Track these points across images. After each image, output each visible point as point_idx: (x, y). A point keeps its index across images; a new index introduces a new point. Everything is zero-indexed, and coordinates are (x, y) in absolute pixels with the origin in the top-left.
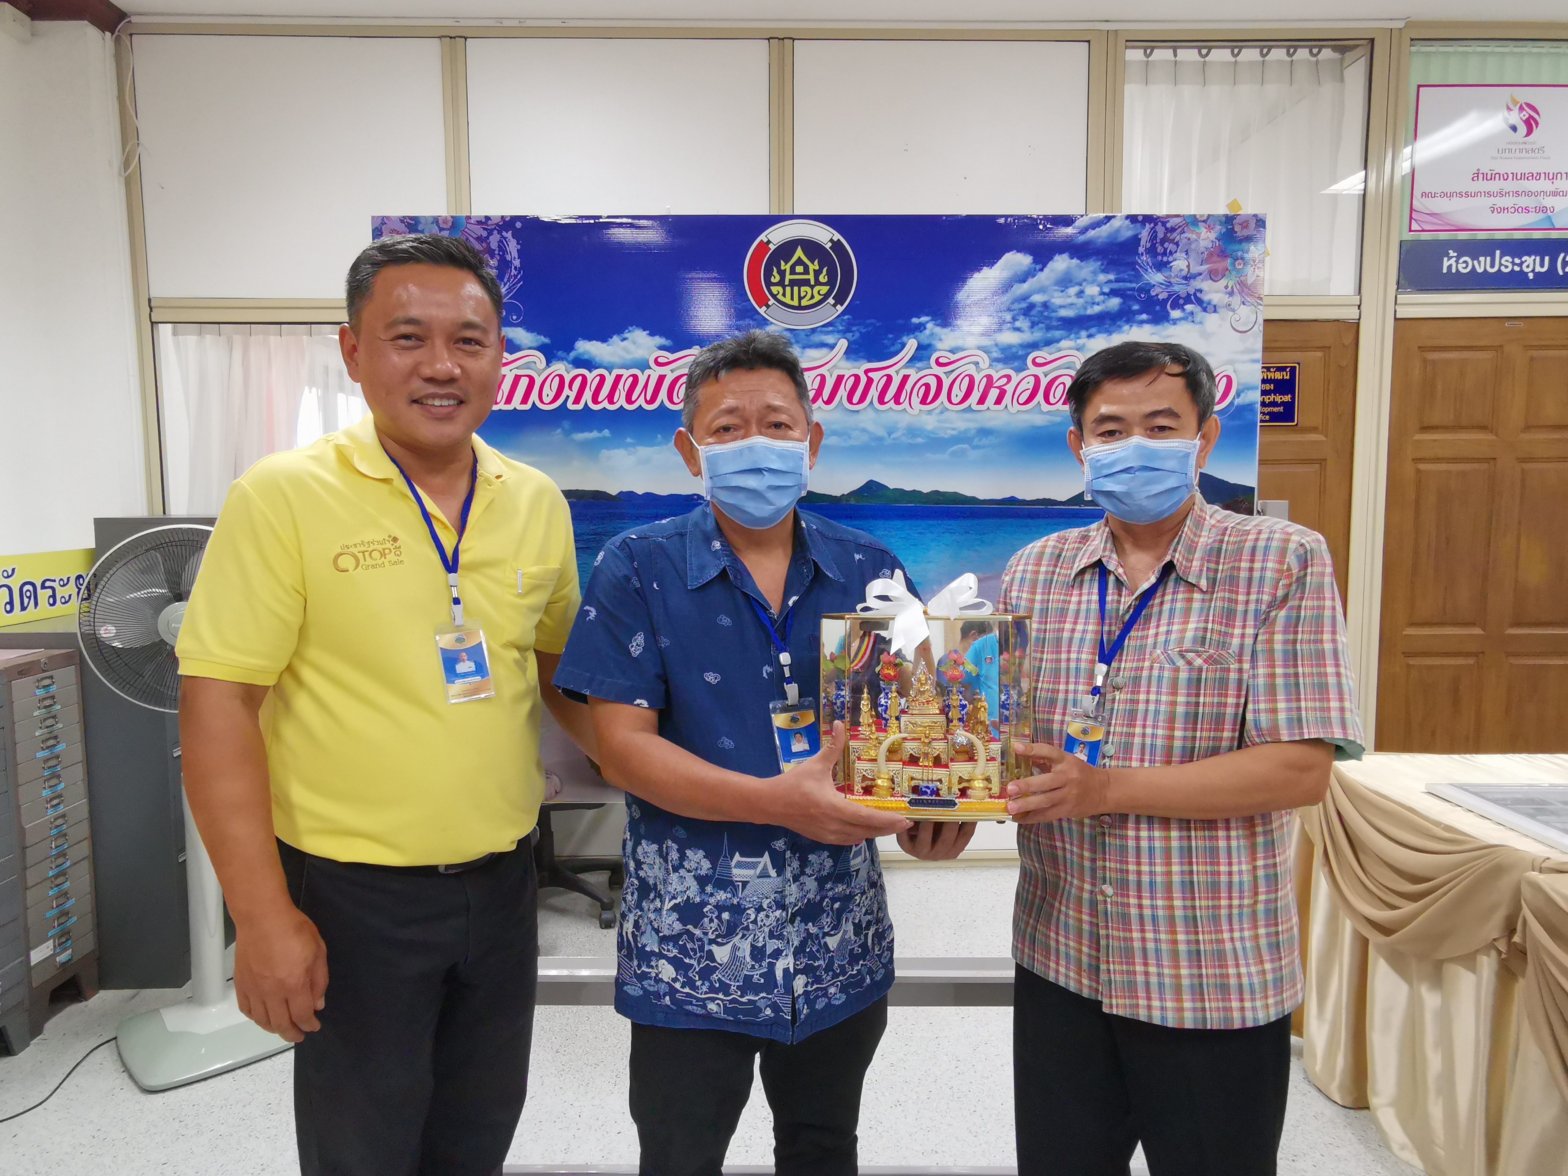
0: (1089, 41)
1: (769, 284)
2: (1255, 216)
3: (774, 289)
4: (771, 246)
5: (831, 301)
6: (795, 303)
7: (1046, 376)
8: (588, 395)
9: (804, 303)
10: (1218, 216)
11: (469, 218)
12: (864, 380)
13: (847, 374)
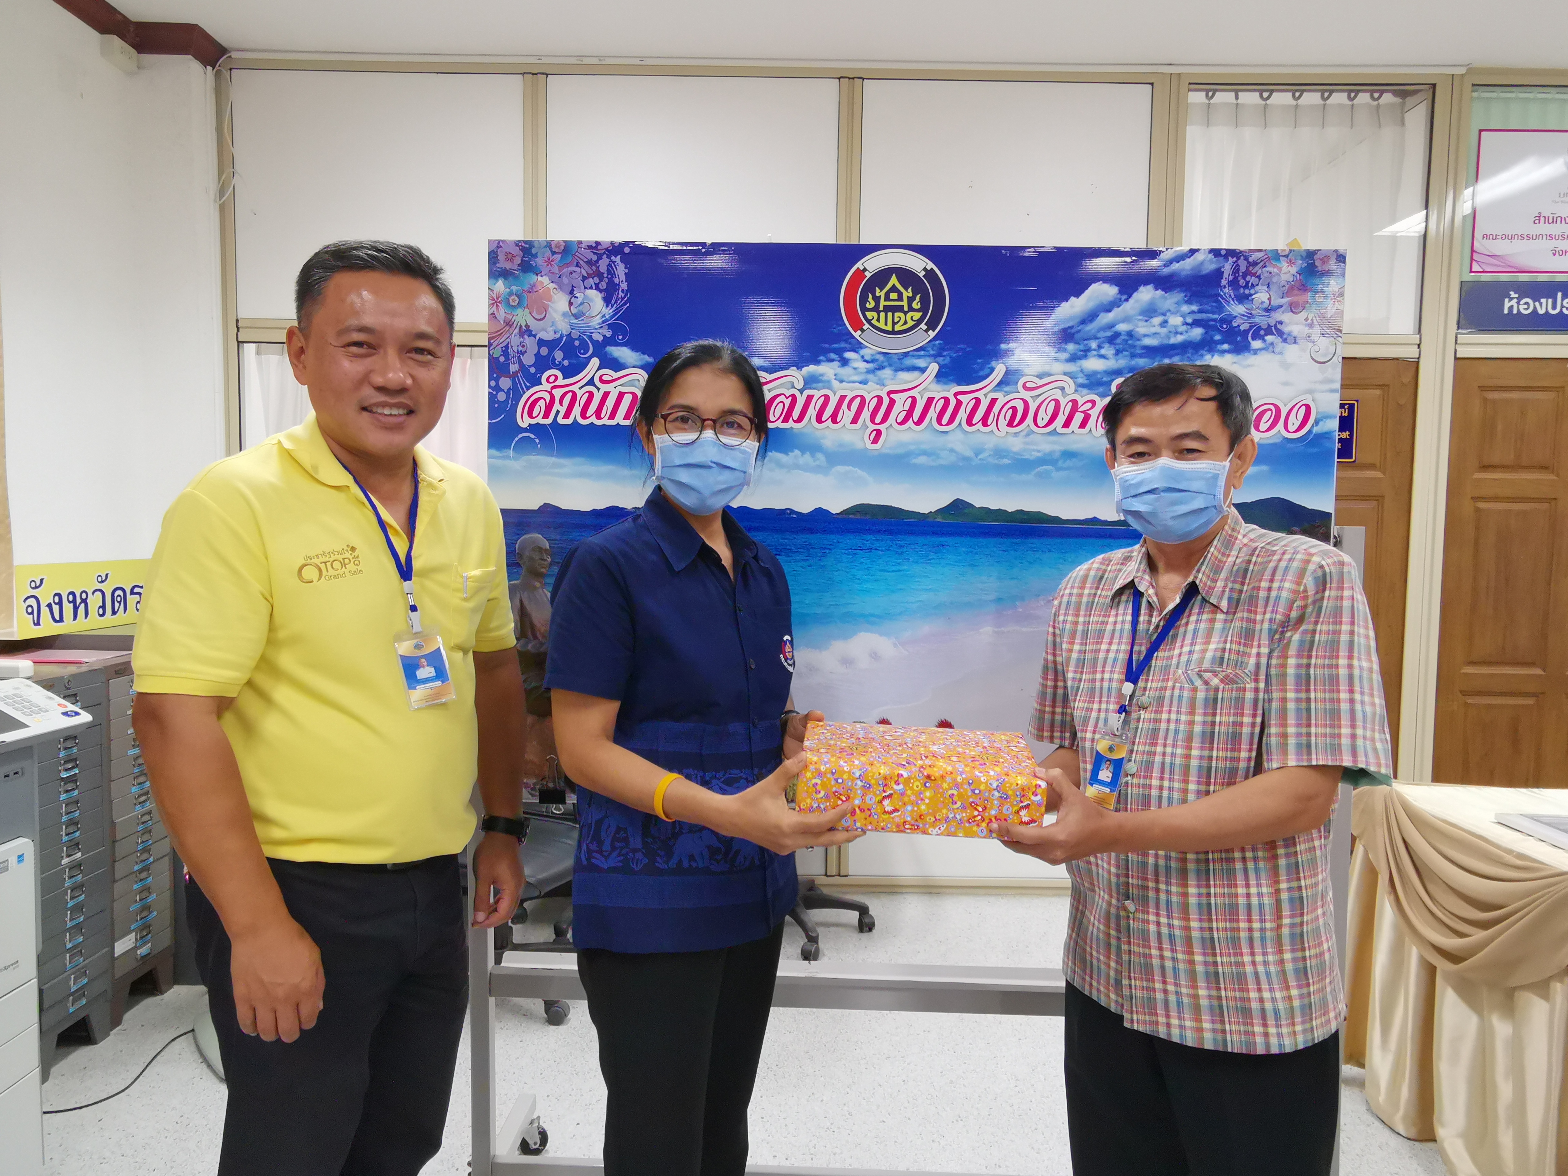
0: (1152, 84)
1: (864, 310)
2: (1336, 251)
3: (869, 315)
4: (867, 273)
5: (923, 326)
6: (889, 328)
9: (898, 328)
10: (1299, 251)
11: (580, 242)
12: (953, 402)
13: (937, 396)
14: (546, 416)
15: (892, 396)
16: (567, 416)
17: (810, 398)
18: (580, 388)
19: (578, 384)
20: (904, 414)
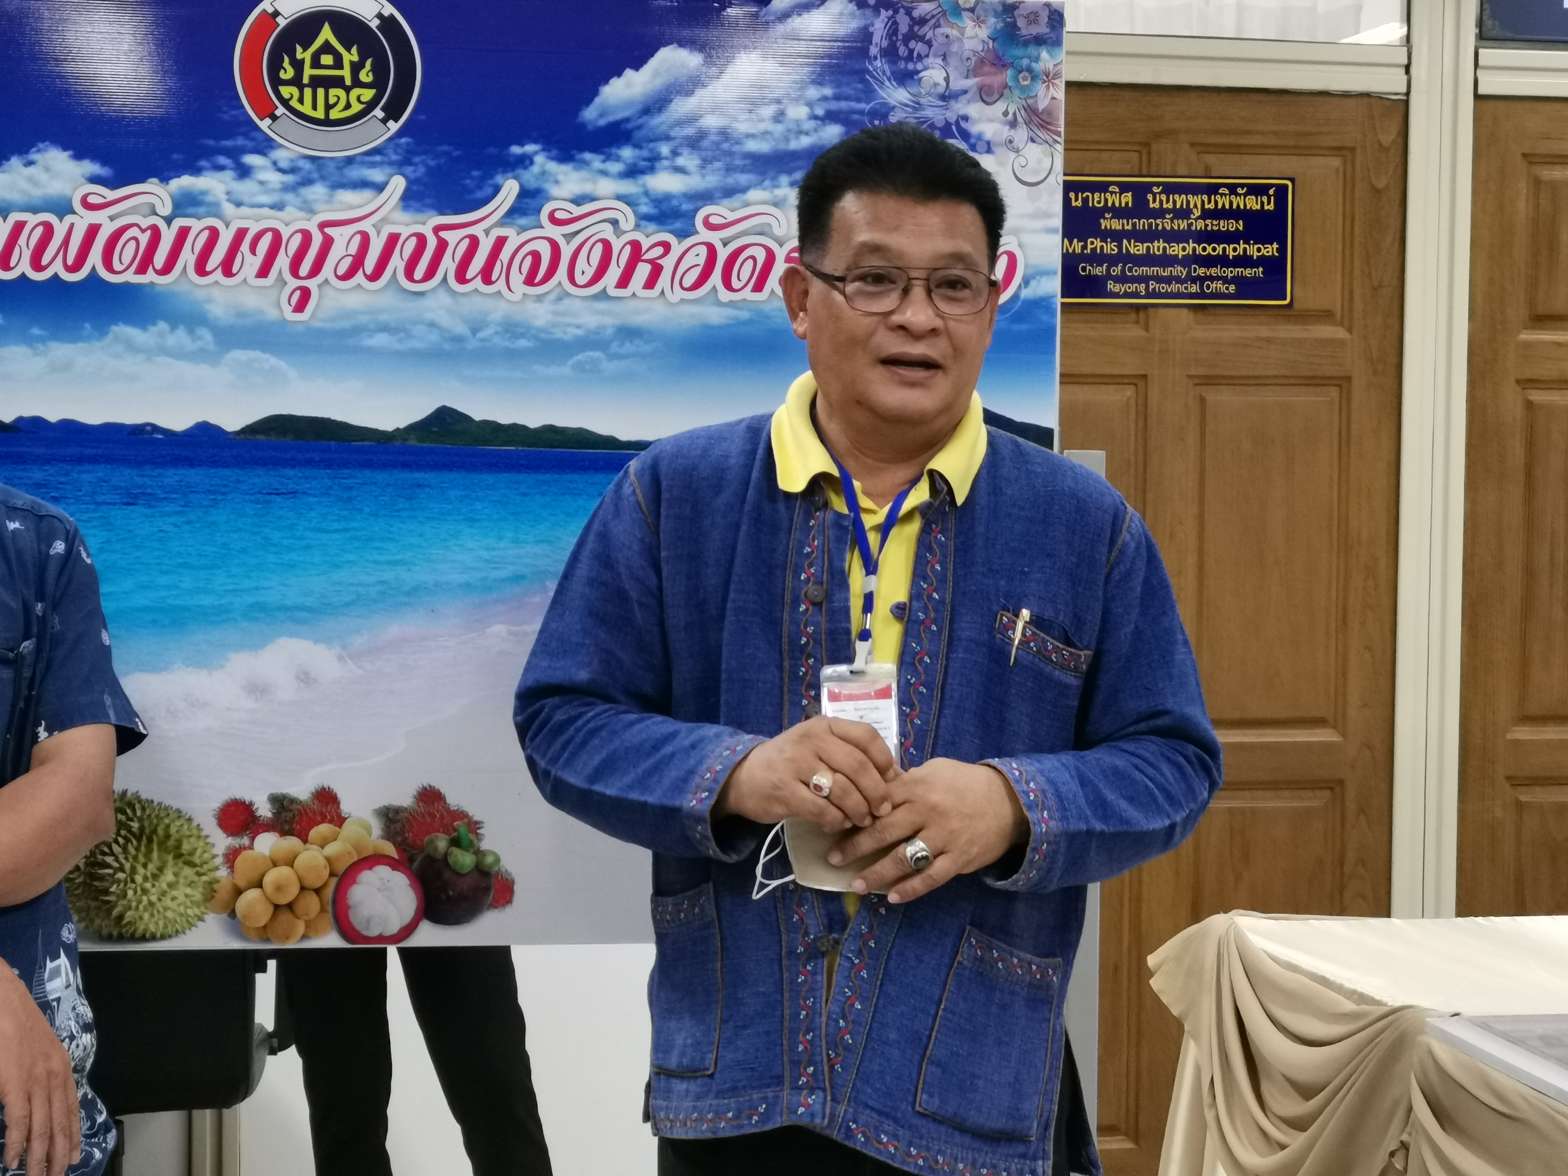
1: (277, 82)
2: (1048, 5)
3: (285, 91)
4: (279, 19)
5: (378, 113)
6: (320, 114)
7: (725, 245)
9: (334, 114)
12: (432, 243)
13: (405, 232)
15: (328, 230)
17: (184, 233)
20: (348, 261)
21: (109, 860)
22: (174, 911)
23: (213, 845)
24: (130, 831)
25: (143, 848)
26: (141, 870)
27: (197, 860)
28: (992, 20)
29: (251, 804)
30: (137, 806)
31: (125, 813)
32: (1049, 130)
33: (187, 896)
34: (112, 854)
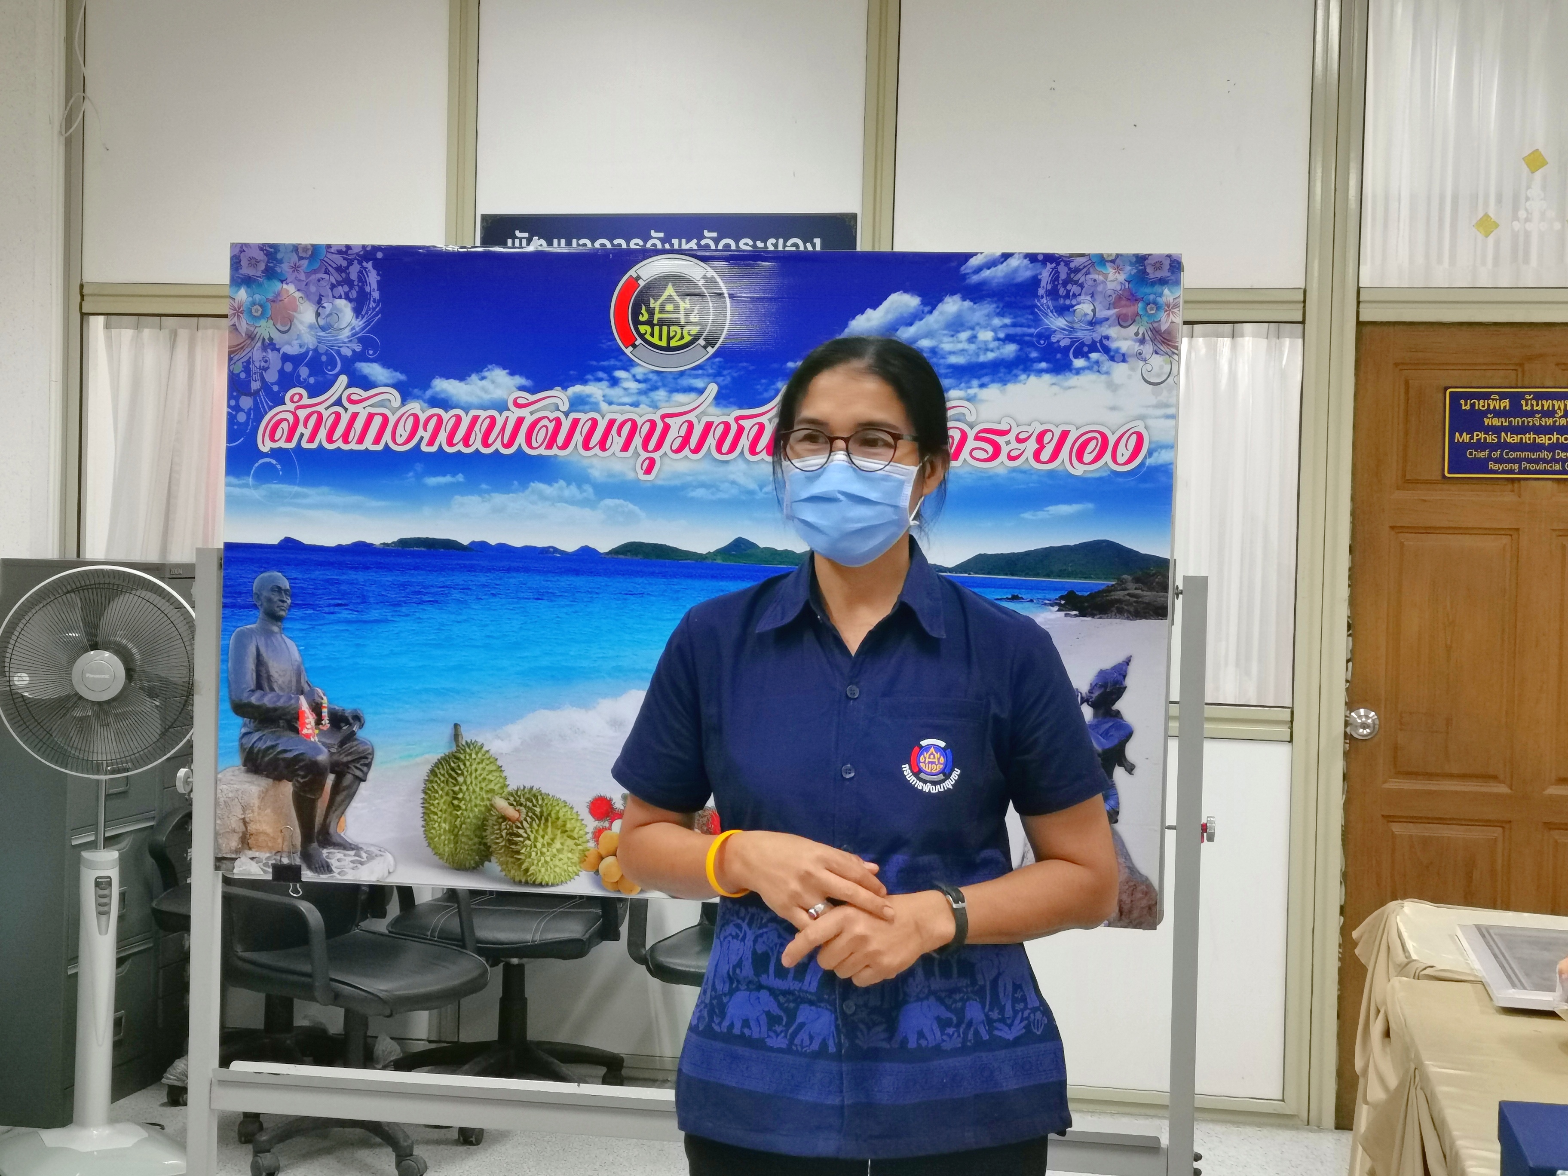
1: (637, 323)
2: (1169, 256)
3: (642, 329)
4: (640, 282)
5: (701, 342)
6: (664, 343)
8: (442, 437)
9: (673, 343)
10: (1127, 256)
11: (329, 246)
12: (734, 428)
13: (716, 421)
14: (289, 439)
15: (667, 420)
16: (311, 439)
17: (576, 422)
18: (327, 409)
19: (324, 404)
20: (679, 440)
21: (521, 831)
22: (560, 868)
23: (586, 826)
24: (534, 814)
25: (542, 825)
26: (540, 840)
27: (576, 836)
28: (1128, 268)
29: (611, 800)
30: (539, 797)
31: (532, 802)
32: (1169, 345)
33: (568, 858)
34: (523, 828)
